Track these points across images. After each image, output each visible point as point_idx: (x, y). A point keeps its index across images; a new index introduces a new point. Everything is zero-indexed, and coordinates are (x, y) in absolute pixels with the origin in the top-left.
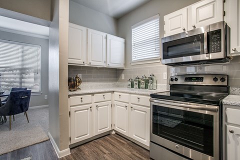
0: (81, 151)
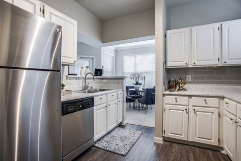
0: (171, 146)
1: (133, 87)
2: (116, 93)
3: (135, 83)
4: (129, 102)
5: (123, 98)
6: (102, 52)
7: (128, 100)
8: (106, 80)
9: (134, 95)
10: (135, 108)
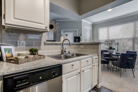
1: (107, 51)
2: (91, 58)
3: (109, 48)
4: (104, 64)
5: (98, 62)
6: (82, 26)
7: (103, 62)
8: (83, 46)
9: (108, 58)
10: (109, 69)
